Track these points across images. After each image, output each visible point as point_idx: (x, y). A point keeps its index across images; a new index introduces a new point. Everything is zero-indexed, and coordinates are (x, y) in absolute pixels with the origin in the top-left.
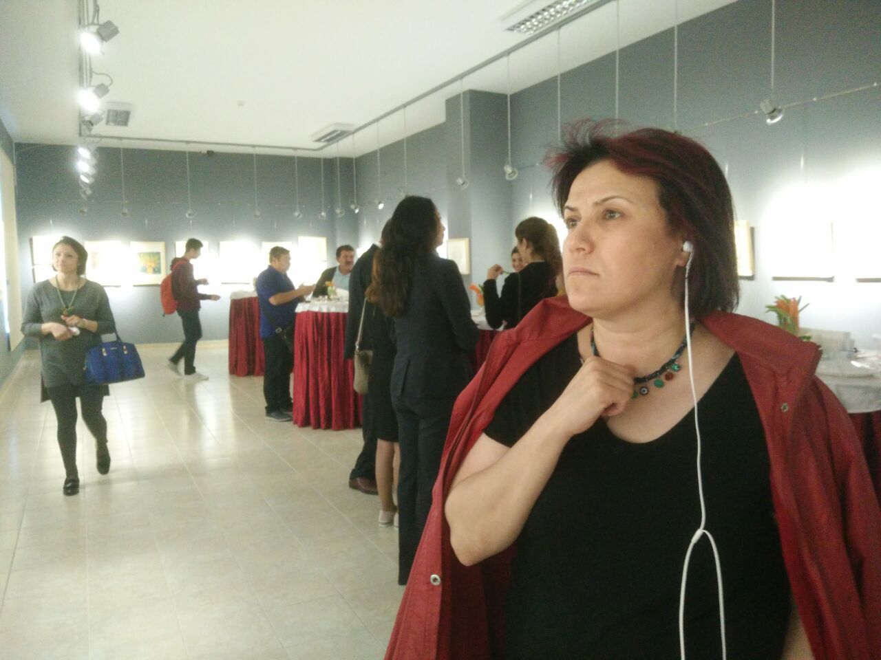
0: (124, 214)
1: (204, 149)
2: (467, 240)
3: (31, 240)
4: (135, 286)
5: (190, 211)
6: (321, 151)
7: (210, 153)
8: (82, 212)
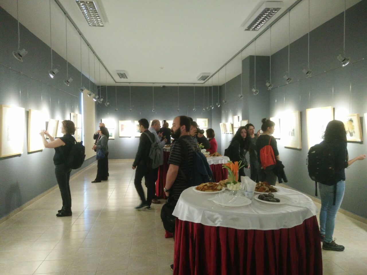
0: (130, 111)
1: (162, 85)
2: (247, 120)
3: (101, 120)
4: (136, 137)
5: (153, 109)
6: (204, 84)
7: (164, 87)
8: (116, 110)
